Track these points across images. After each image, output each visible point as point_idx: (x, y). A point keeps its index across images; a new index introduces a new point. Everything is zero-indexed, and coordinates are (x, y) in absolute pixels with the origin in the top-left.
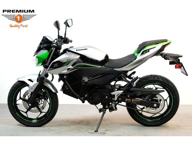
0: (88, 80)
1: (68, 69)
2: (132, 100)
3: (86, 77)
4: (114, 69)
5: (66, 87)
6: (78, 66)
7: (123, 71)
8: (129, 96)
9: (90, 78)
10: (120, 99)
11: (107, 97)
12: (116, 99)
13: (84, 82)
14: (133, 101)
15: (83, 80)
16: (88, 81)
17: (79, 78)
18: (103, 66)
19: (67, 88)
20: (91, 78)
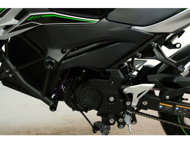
0: (62, 56)
1: (7, 28)
2: (175, 106)
3: (57, 48)
4: (133, 28)
5: (7, 71)
6: (32, 20)
7: (156, 34)
8: (168, 97)
9: (68, 51)
10: (145, 103)
11: (112, 99)
12: (135, 103)
13: (51, 63)
14: (177, 109)
15: (49, 58)
16: (64, 59)
17: (39, 51)
18: (104, 20)
19: (11, 76)
20: (72, 51)
